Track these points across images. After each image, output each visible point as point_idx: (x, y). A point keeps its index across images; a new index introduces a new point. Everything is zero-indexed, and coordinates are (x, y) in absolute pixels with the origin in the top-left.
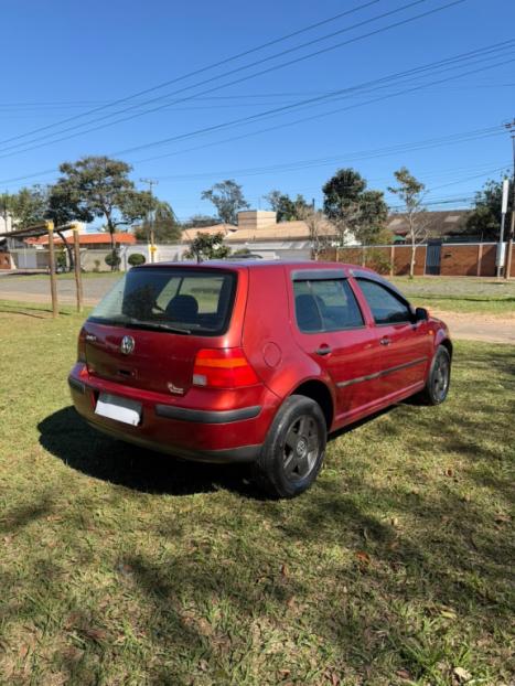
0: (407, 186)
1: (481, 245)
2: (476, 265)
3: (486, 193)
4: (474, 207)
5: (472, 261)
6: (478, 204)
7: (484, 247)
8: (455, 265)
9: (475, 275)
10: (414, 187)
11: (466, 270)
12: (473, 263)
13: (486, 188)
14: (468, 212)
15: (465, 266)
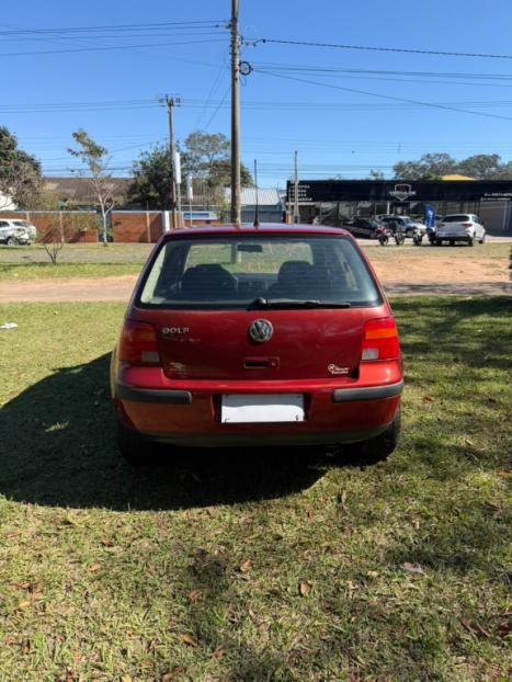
0: (86, 149)
1: (148, 212)
2: (146, 232)
3: (141, 163)
4: (133, 176)
5: (141, 228)
6: (135, 173)
7: (151, 215)
8: (127, 232)
9: (146, 242)
10: (95, 151)
11: (138, 236)
12: (142, 231)
13: (141, 159)
14: (127, 180)
15: (137, 233)
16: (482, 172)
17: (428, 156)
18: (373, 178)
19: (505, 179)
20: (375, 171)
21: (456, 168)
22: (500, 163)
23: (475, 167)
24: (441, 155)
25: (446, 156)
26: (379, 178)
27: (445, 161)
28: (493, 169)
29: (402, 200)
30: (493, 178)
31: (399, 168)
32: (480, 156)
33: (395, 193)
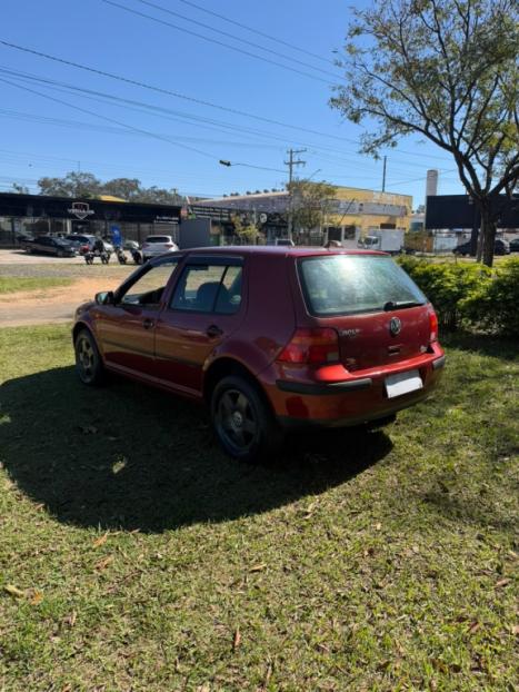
16: (127, 194)
17: (73, 174)
18: (17, 192)
19: (147, 202)
20: (18, 185)
21: (101, 189)
22: (140, 187)
23: (120, 189)
24: (85, 175)
25: (90, 176)
26: (24, 192)
27: (91, 181)
28: (136, 193)
29: (81, 218)
30: (136, 201)
31: (44, 184)
32: (121, 180)
33: (74, 211)
